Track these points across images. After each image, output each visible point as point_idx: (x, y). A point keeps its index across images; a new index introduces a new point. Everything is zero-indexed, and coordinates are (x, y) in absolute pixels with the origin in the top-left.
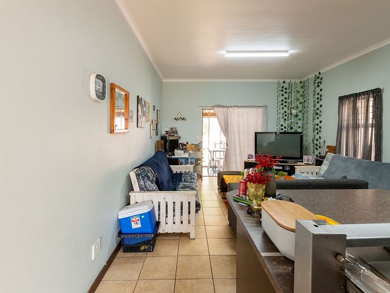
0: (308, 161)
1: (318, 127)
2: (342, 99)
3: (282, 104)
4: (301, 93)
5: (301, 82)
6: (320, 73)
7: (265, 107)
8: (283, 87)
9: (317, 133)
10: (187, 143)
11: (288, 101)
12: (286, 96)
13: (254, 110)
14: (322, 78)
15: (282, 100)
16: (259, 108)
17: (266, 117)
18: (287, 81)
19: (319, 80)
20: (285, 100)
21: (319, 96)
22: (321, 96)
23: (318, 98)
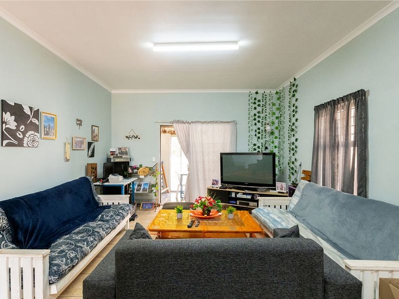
0: (282, 189)
1: (294, 147)
2: (318, 109)
3: (255, 119)
4: (277, 106)
5: (277, 93)
6: (295, 79)
7: (234, 123)
8: (255, 99)
9: (293, 154)
10: (141, 166)
11: (262, 115)
12: (259, 109)
13: (221, 126)
14: (297, 85)
15: (255, 115)
16: (226, 124)
17: (235, 135)
18: (261, 91)
19: (294, 88)
20: (258, 115)
21: (294, 108)
22: (296, 108)
23: (293, 111)
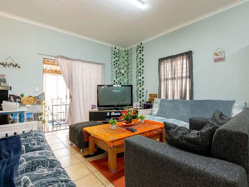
0: (137, 107)
1: (141, 82)
2: (161, 60)
3: (115, 65)
4: (126, 58)
5: (125, 51)
6: (141, 44)
7: (103, 64)
8: (115, 52)
9: (140, 86)
10: (22, 95)
11: (118, 63)
12: (117, 58)
13: (95, 66)
14: (143, 47)
15: (115, 62)
16: (99, 65)
17: (104, 73)
18: (117, 48)
19: (141, 49)
20: (116, 62)
21: (141, 60)
22: (143, 59)
23: (140, 61)
